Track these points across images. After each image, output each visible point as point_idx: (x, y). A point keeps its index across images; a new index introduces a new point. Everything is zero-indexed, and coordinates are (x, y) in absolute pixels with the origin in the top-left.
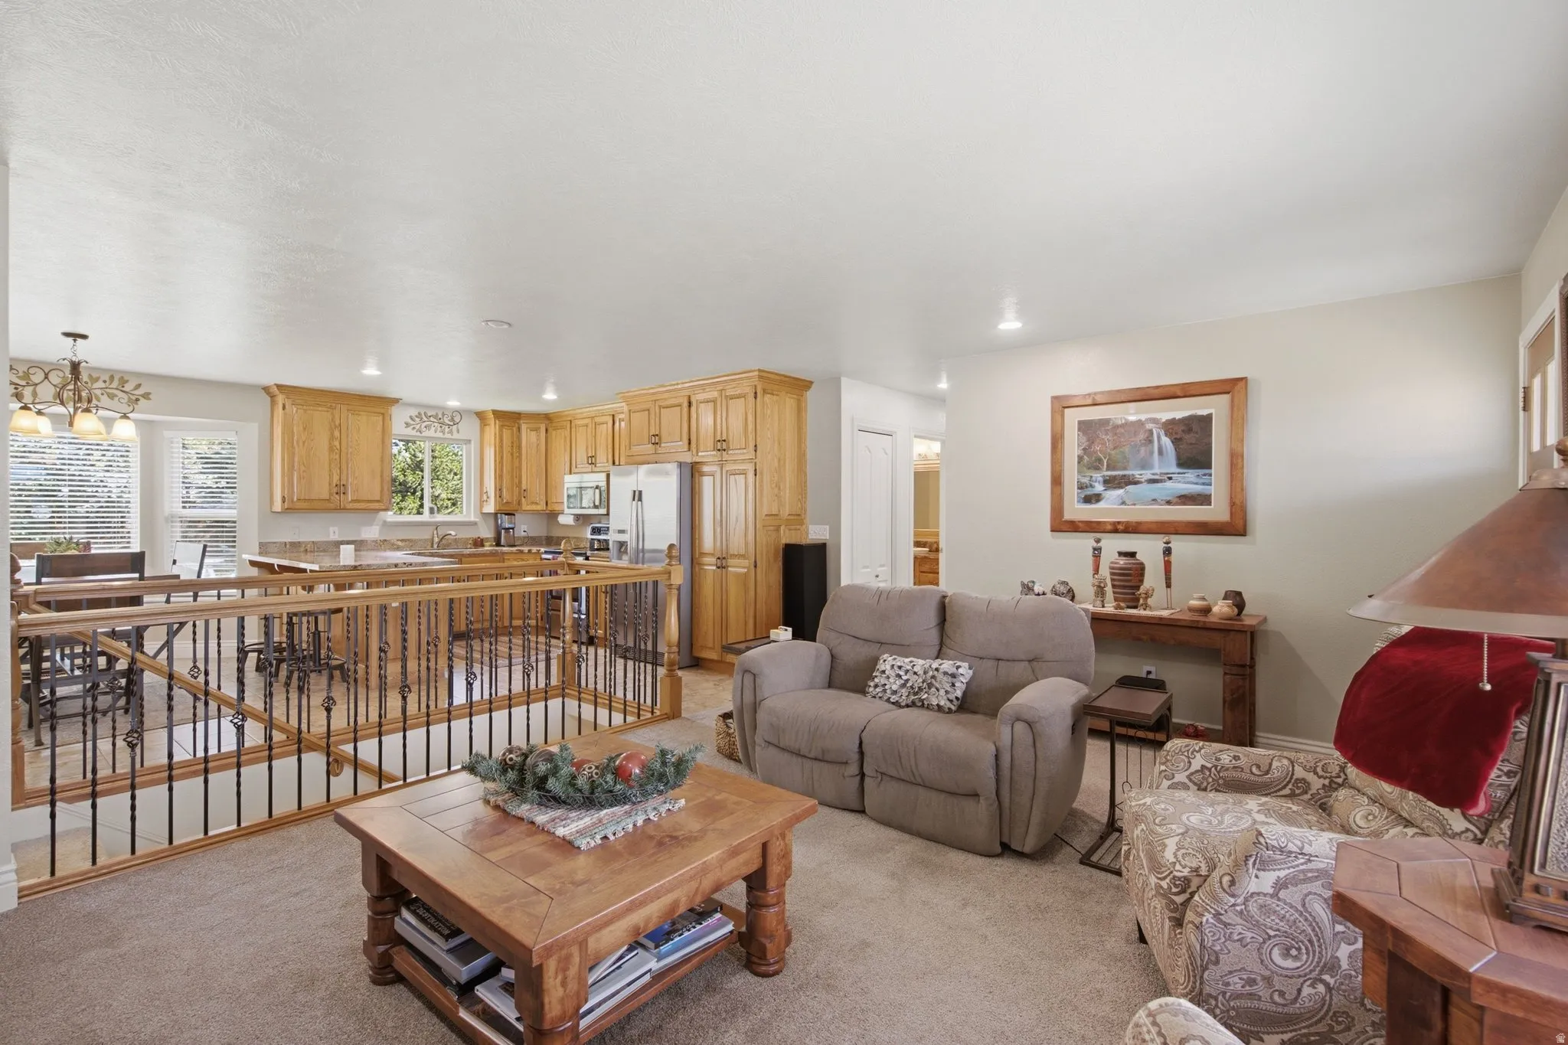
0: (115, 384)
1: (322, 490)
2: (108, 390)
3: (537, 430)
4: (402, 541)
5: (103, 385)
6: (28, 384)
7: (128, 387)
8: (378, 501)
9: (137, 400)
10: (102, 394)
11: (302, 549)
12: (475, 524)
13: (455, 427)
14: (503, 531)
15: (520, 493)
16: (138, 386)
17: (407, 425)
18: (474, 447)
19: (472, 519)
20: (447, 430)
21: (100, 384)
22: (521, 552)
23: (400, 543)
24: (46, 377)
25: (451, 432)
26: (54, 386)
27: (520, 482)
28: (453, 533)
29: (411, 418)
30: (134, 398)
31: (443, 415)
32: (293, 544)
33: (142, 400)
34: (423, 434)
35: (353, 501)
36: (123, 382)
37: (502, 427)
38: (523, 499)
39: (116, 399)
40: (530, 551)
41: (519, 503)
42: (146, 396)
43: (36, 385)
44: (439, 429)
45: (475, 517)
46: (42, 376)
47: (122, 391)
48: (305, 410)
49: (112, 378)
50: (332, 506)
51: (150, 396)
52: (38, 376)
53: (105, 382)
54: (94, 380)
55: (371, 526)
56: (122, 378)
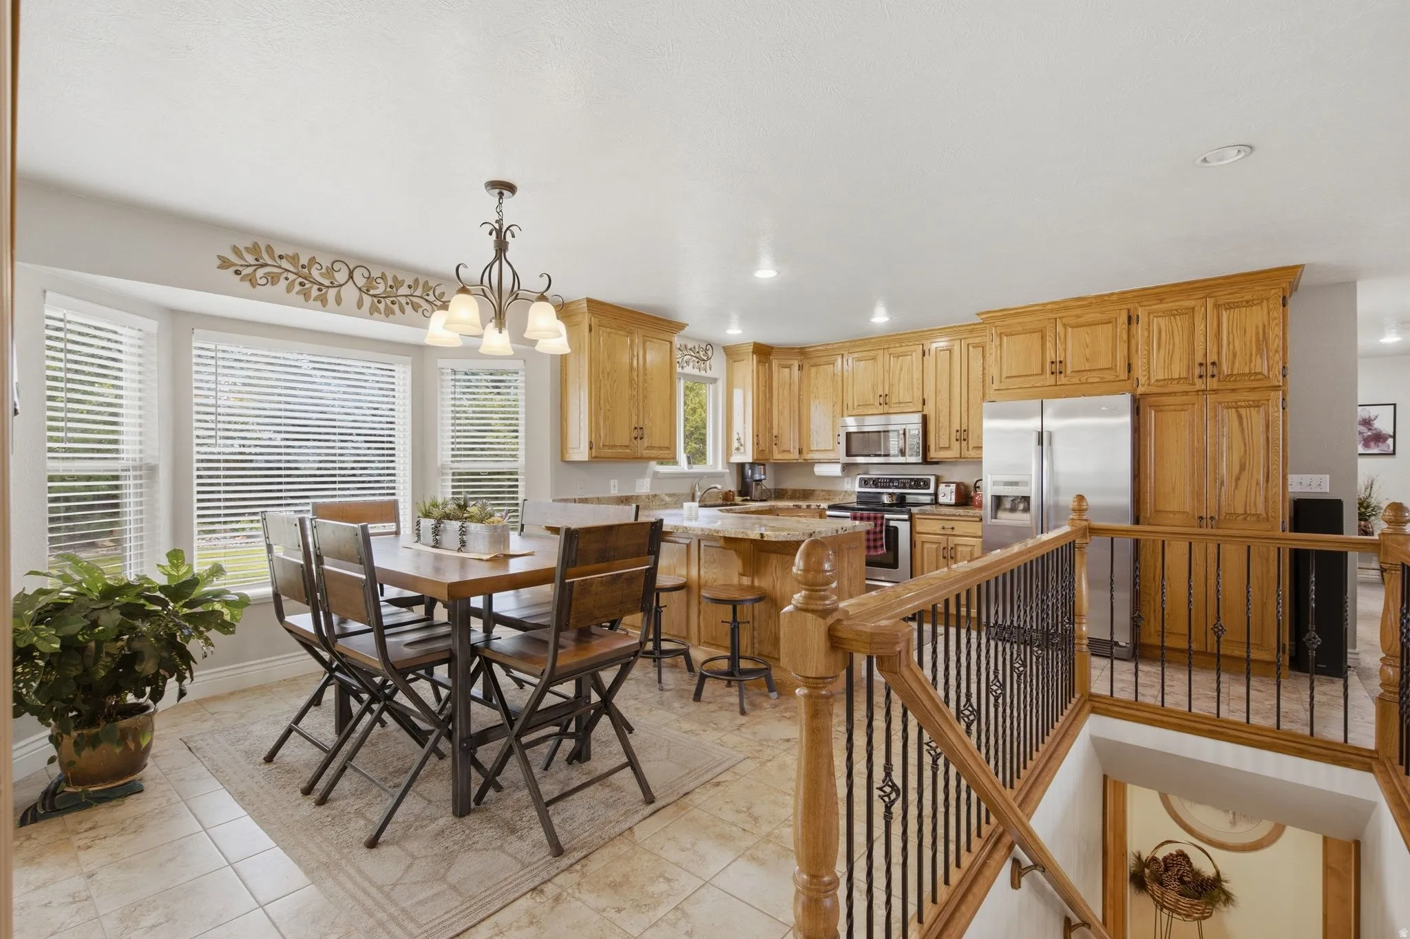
0: (418, 293)
1: (623, 436)
2: (411, 298)
3: (789, 367)
4: (670, 495)
5: (407, 292)
6: (332, 285)
8: (667, 449)
10: (407, 303)
13: (708, 363)
14: (753, 484)
15: (771, 440)
18: (721, 385)
19: (720, 468)
20: (703, 365)
21: (404, 290)
22: (799, 507)
23: (668, 499)
24: (351, 277)
25: (704, 369)
26: (360, 289)
27: (771, 428)
28: (719, 487)
31: (700, 347)
34: (684, 370)
35: (649, 448)
37: (759, 362)
38: (775, 447)
39: (420, 310)
40: (808, 507)
41: (771, 451)
43: (341, 286)
44: (697, 364)
45: (723, 468)
46: (346, 272)
47: (427, 300)
48: (609, 333)
49: (417, 283)
50: (630, 454)
52: (341, 276)
53: (410, 287)
54: (397, 283)
55: (644, 478)
56: (427, 282)
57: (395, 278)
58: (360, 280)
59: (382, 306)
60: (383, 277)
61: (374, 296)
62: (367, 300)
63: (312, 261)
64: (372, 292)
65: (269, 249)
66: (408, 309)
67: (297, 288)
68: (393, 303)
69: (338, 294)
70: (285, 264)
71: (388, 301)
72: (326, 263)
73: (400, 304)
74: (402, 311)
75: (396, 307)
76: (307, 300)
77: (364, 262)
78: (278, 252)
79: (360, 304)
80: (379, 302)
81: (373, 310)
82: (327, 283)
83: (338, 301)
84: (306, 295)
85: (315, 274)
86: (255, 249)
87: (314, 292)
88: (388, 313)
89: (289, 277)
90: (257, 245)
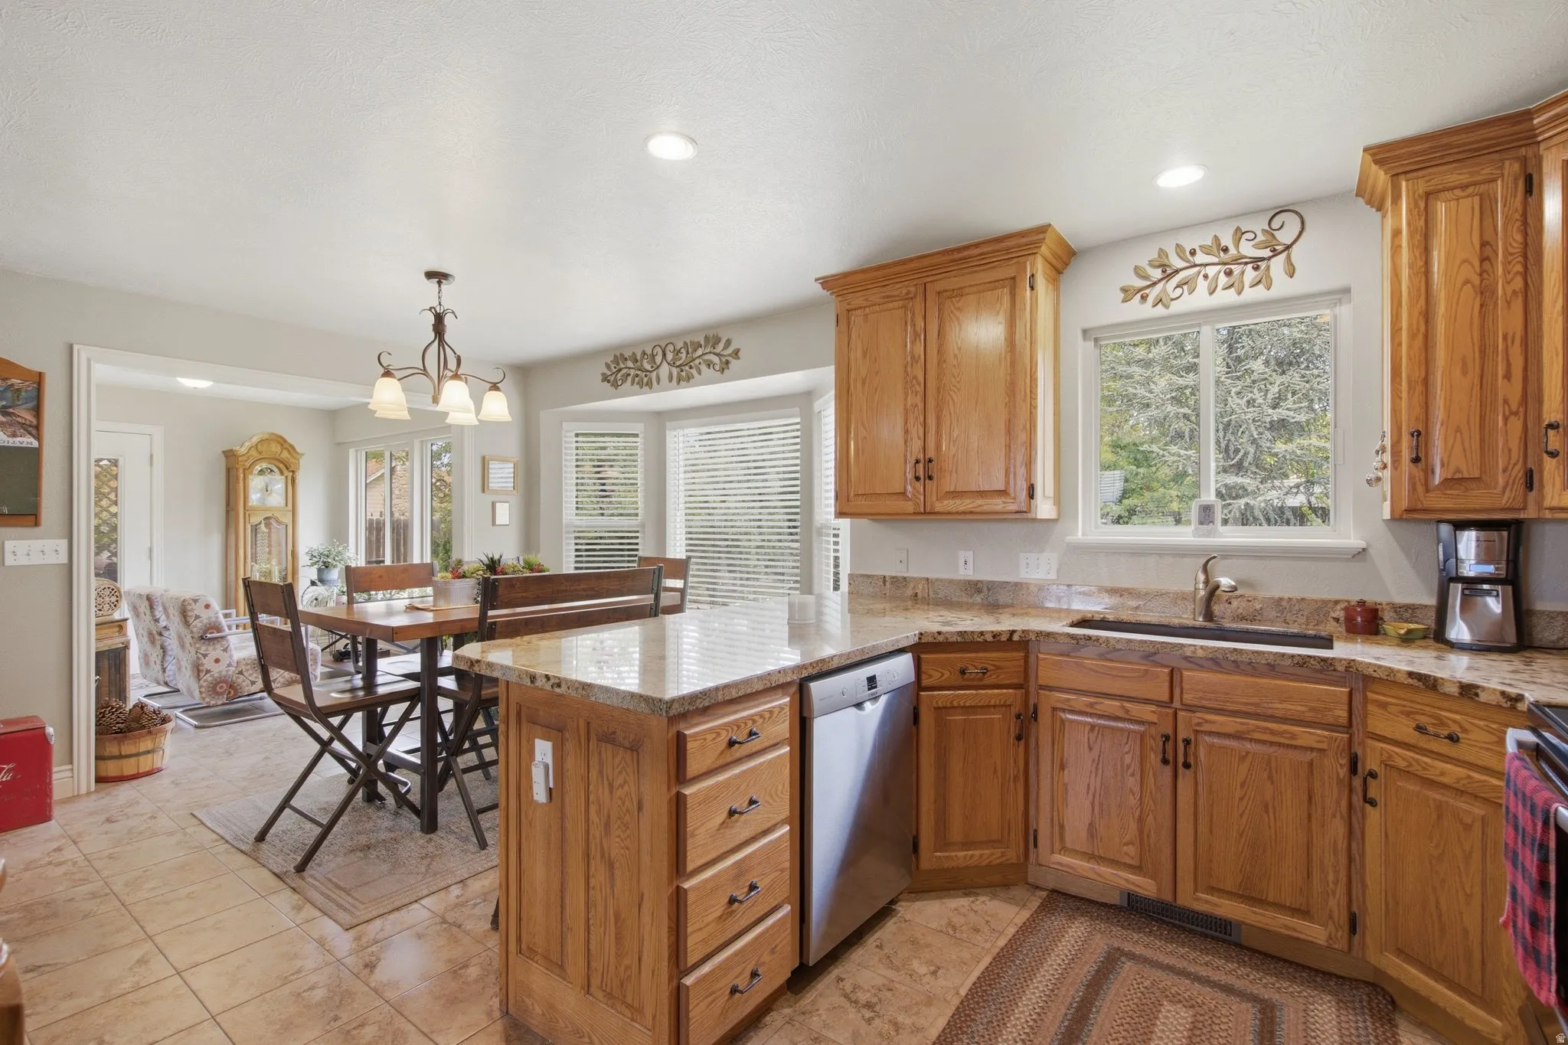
0: (709, 349)
1: (892, 472)
2: (707, 357)
6: (654, 369)
7: (719, 348)
8: (1003, 493)
9: (727, 362)
10: (699, 364)
11: (909, 592)
12: (1362, 553)
13: (1278, 264)
14: (1457, 589)
16: (728, 343)
17: (1128, 293)
20: (1250, 274)
21: (700, 352)
24: (664, 355)
25: (1265, 281)
26: (669, 364)
29: (1139, 272)
30: (725, 361)
31: (1239, 234)
32: (899, 582)
33: (733, 362)
34: (1176, 307)
35: (948, 494)
36: (716, 340)
39: (712, 367)
42: (736, 354)
43: (658, 367)
44: (1223, 280)
46: (661, 354)
47: (714, 354)
49: (708, 339)
50: (909, 507)
51: (740, 354)
52: (659, 359)
53: (702, 346)
54: (695, 346)
55: (1042, 551)
56: (716, 336)
57: (692, 343)
58: (670, 356)
59: (684, 375)
60: (685, 345)
61: (677, 367)
62: (675, 371)
63: (644, 353)
64: (678, 363)
65: (622, 355)
66: (703, 367)
67: (636, 379)
68: (692, 368)
69: (658, 376)
70: (630, 364)
71: (688, 368)
72: (649, 352)
73: (696, 367)
74: (700, 373)
75: (694, 371)
76: (641, 387)
77: (671, 340)
78: (625, 355)
79: (671, 379)
80: (682, 371)
81: (679, 380)
82: (651, 368)
83: (658, 381)
84: (641, 384)
85: (645, 364)
86: (616, 361)
87: (645, 380)
88: (689, 378)
89: (632, 372)
90: (615, 356)
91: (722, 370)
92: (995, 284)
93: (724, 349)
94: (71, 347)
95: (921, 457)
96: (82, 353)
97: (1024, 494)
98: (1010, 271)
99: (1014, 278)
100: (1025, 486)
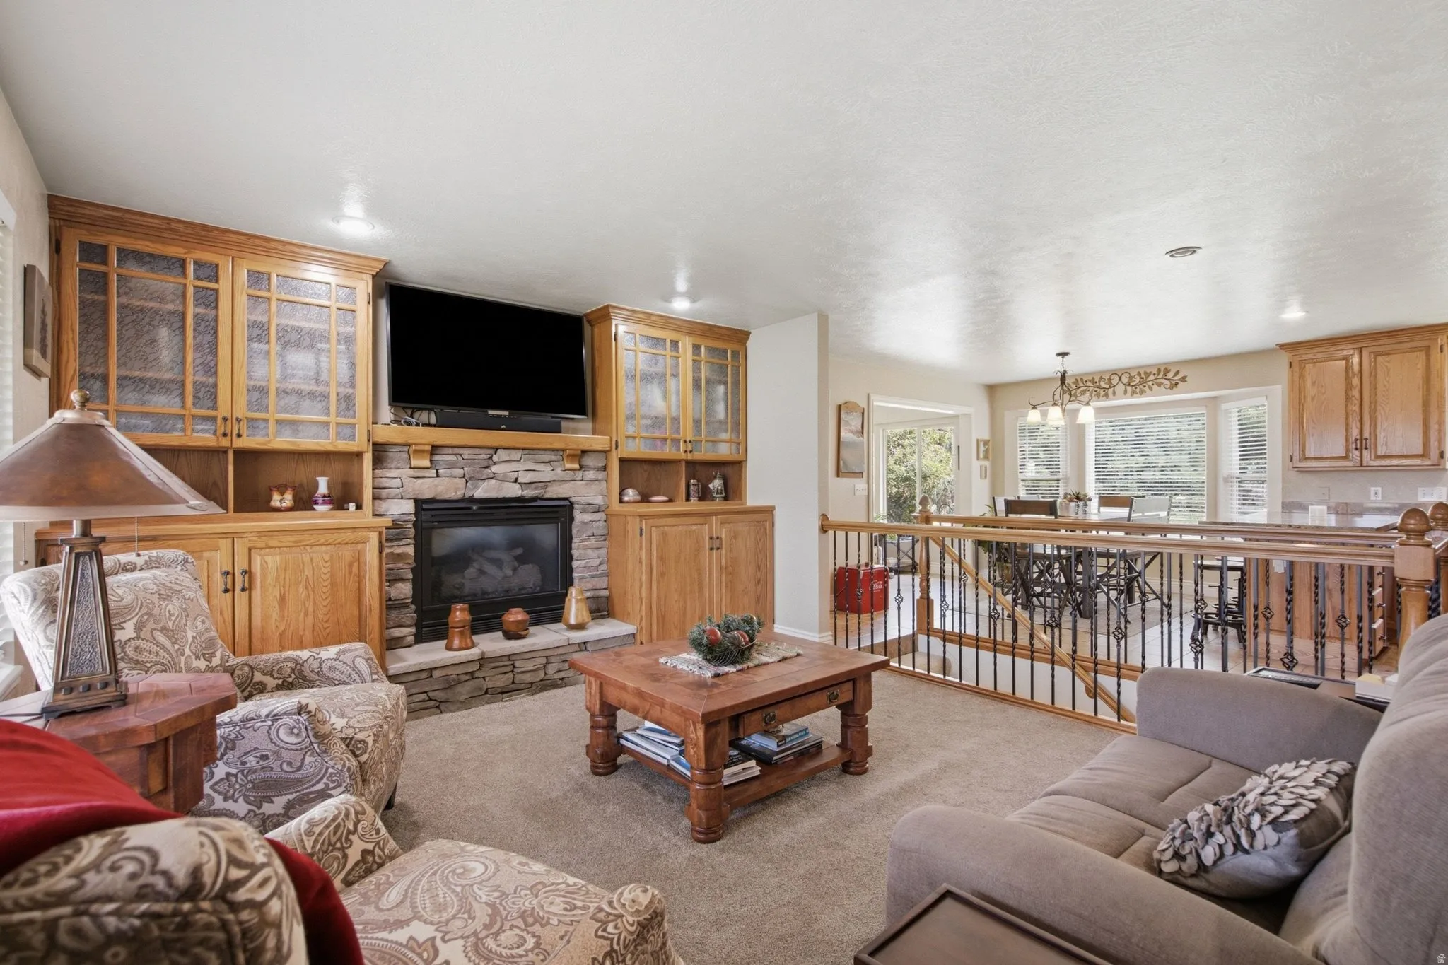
0: (1161, 376)
2: (1158, 381)
6: (1111, 387)
7: (1170, 375)
8: (1421, 455)
9: (1177, 384)
10: (1154, 384)
16: (1177, 373)
21: (1152, 377)
24: (1120, 380)
26: (1125, 384)
30: (1174, 382)
33: (1181, 384)
36: (1167, 371)
39: (1162, 386)
42: (1184, 379)
43: (1115, 386)
46: (1117, 379)
47: (1165, 379)
49: (1159, 371)
50: (1350, 464)
51: (1187, 379)
52: (1115, 381)
53: (1155, 374)
54: (1148, 375)
56: (1166, 369)
57: (1145, 373)
58: (1125, 380)
59: (1138, 390)
60: (1139, 374)
61: (1132, 386)
62: (1129, 389)
63: (1101, 378)
64: (1132, 384)
65: (1082, 379)
66: (1155, 387)
67: (1094, 393)
68: (1144, 386)
69: (1114, 391)
70: (1089, 384)
71: (1141, 386)
72: (1107, 377)
73: (1149, 386)
74: (1151, 389)
75: (1147, 389)
76: (1099, 397)
77: (1126, 371)
78: (1085, 379)
79: (1125, 392)
80: (1136, 388)
81: (1133, 393)
82: (1107, 387)
83: (1114, 393)
84: (1098, 395)
85: (1103, 384)
86: (1077, 382)
87: (1102, 393)
88: (1142, 392)
89: (1091, 389)
90: (1076, 380)
91: (1171, 388)
92: (1413, 350)
93: (1174, 376)
94: (868, 395)
95: (1358, 437)
96: (872, 397)
97: (1437, 456)
98: (1426, 343)
99: (1429, 347)
100: (1437, 452)
